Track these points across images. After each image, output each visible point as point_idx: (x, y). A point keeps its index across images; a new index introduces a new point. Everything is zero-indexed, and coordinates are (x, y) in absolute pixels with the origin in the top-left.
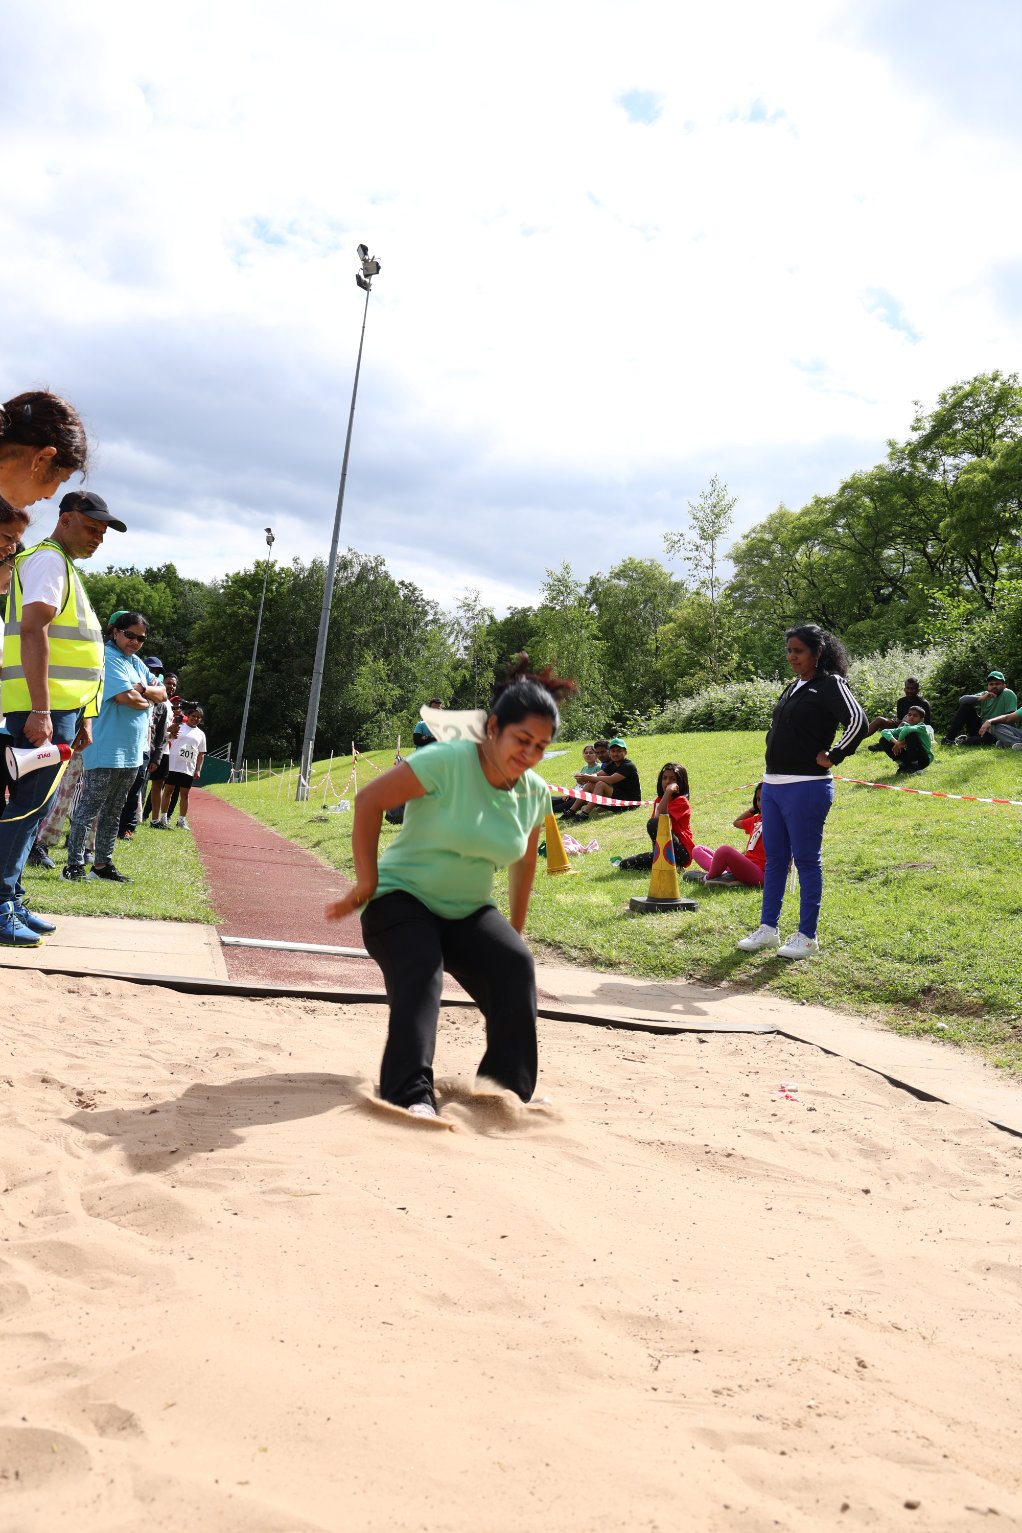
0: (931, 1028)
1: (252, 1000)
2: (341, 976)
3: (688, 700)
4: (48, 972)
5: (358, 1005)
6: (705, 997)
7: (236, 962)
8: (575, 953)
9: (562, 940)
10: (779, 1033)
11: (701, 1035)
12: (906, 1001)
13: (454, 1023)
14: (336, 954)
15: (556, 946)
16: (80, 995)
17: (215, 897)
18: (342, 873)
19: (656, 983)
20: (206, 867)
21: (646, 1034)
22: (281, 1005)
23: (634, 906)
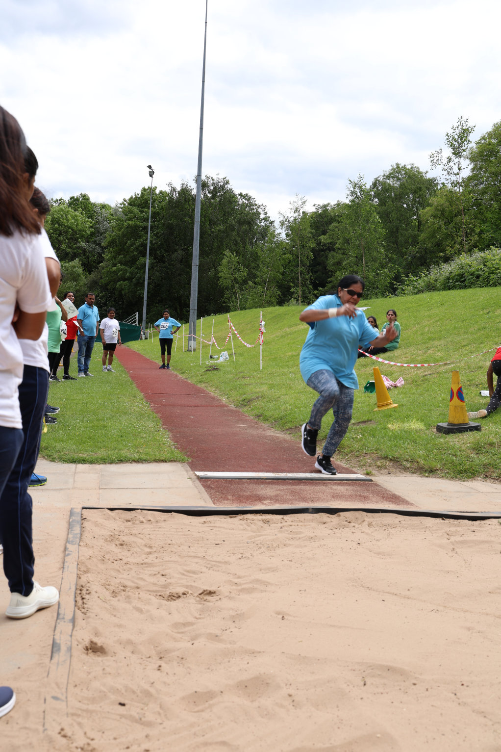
2: (276, 496)
3: (446, 265)
4: (112, 509)
5: (293, 515)
6: (496, 491)
7: (213, 491)
8: (408, 465)
9: (398, 456)
13: (349, 522)
14: (266, 479)
15: (395, 460)
16: (134, 523)
17: (176, 439)
18: (241, 410)
19: (462, 483)
20: (159, 415)
21: (466, 521)
22: (249, 519)
23: (440, 429)
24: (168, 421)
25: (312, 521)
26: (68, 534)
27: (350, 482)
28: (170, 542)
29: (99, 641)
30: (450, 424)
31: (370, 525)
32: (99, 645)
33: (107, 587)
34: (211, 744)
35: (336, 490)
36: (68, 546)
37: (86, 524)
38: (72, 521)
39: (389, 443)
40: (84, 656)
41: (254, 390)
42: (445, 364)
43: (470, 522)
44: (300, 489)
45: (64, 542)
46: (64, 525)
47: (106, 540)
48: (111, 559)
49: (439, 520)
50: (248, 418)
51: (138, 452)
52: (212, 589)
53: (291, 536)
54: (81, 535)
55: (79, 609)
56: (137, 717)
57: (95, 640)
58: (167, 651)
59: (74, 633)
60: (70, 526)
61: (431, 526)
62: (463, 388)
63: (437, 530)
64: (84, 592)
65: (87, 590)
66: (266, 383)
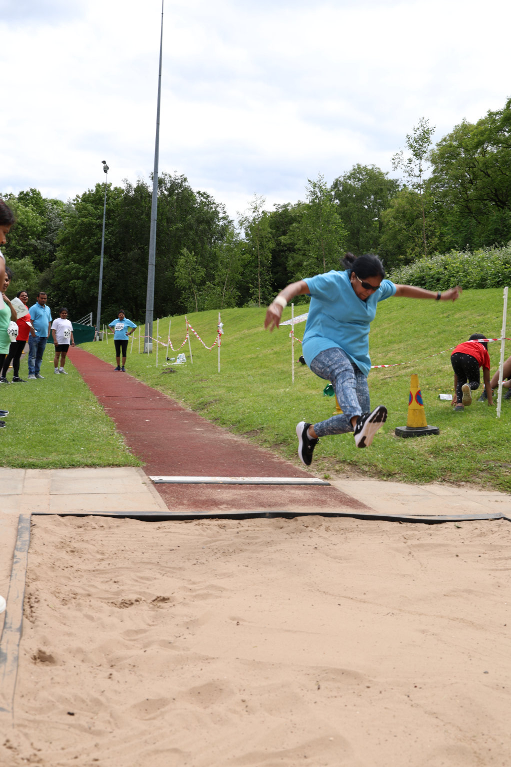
1: (186, 523)
2: (232, 501)
3: (407, 268)
4: (62, 515)
5: (249, 520)
6: (453, 494)
7: (168, 496)
8: (367, 469)
9: (357, 460)
10: (505, 519)
11: (456, 523)
13: (307, 527)
14: (223, 483)
15: (353, 464)
16: (85, 529)
17: (130, 443)
18: (198, 414)
19: (420, 486)
20: (113, 419)
21: (423, 525)
22: (204, 524)
23: (398, 433)
24: (123, 424)
25: (269, 525)
26: (16, 541)
27: (308, 486)
28: (123, 548)
29: (48, 650)
30: (409, 428)
31: (327, 529)
32: (48, 654)
33: (57, 595)
34: (162, 751)
35: (293, 494)
36: (17, 553)
37: (35, 531)
38: (21, 528)
39: (348, 447)
40: (32, 666)
41: (212, 393)
42: (405, 368)
43: (427, 525)
44: (258, 494)
45: (13, 549)
46: (12, 532)
47: (56, 547)
48: (62, 566)
49: (396, 524)
50: (205, 422)
51: (90, 457)
52: (166, 595)
53: (247, 541)
54: (30, 542)
55: (27, 618)
56: (86, 725)
57: (44, 649)
58: (118, 659)
59: (22, 642)
60: (19, 533)
61: (389, 530)
62: (422, 392)
63: (394, 534)
64: (33, 600)
65: (36, 598)
66: (224, 386)
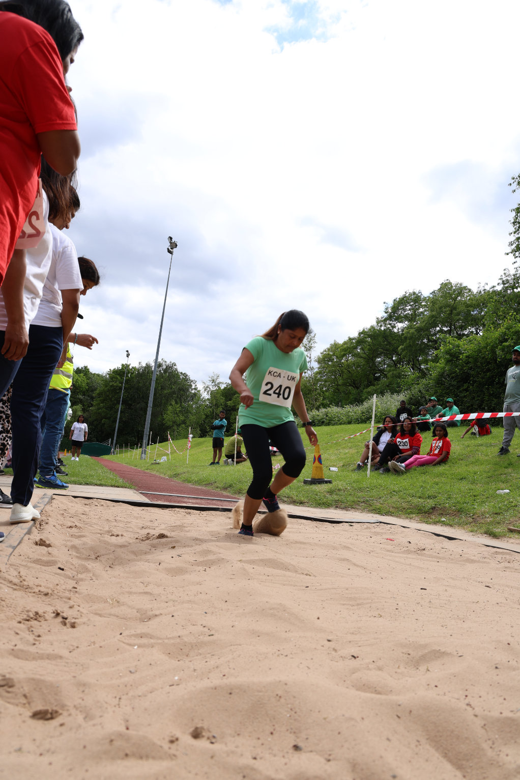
0: (439, 521)
1: (163, 509)
4: (75, 497)
6: (344, 513)
7: (151, 498)
11: (349, 523)
12: (425, 513)
16: (89, 506)
21: (327, 522)
22: (176, 510)
25: (221, 515)
30: (312, 479)
32: (47, 542)
37: (54, 501)
38: (44, 497)
40: (32, 546)
41: (182, 470)
43: (330, 523)
49: (310, 521)
50: (177, 481)
55: (36, 528)
56: (71, 575)
57: (44, 540)
66: (190, 468)
